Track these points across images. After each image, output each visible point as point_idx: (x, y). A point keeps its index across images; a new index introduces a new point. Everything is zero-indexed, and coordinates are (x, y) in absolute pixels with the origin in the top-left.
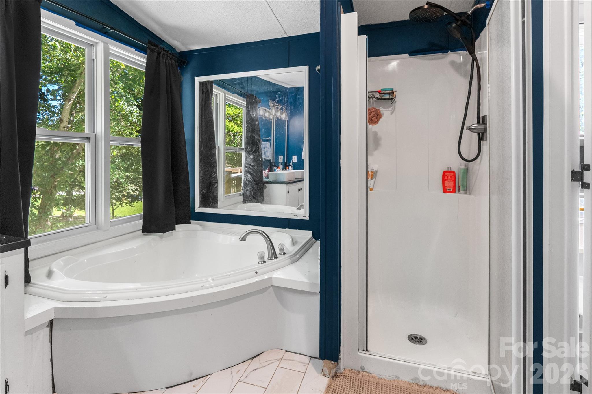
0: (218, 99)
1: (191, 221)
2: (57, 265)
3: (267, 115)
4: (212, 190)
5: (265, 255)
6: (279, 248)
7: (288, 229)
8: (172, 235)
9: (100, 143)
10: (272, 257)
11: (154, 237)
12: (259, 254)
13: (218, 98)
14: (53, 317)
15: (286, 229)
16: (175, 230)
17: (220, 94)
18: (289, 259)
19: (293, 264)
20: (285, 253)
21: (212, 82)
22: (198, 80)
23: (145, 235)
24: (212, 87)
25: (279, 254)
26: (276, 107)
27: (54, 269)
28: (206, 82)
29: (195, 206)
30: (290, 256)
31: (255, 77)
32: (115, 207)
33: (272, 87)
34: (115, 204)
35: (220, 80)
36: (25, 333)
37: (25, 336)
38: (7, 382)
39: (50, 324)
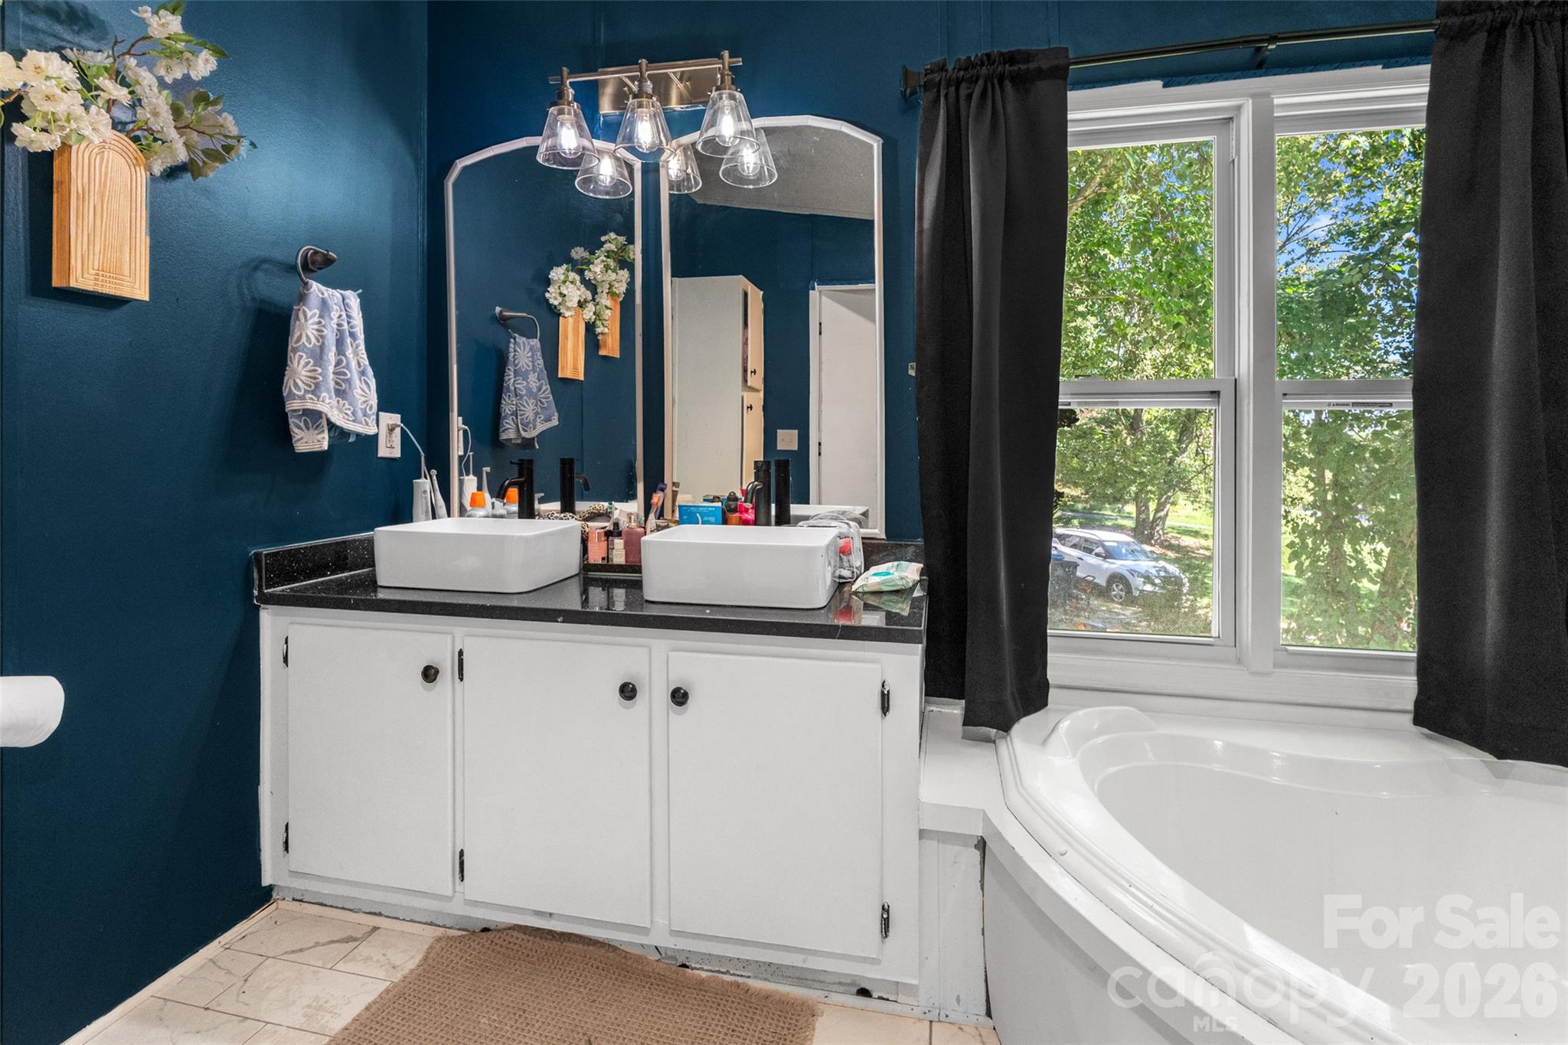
9: (1245, 405)
14: (981, 835)
36: (920, 830)
37: (921, 838)
38: (885, 909)
39: (982, 845)
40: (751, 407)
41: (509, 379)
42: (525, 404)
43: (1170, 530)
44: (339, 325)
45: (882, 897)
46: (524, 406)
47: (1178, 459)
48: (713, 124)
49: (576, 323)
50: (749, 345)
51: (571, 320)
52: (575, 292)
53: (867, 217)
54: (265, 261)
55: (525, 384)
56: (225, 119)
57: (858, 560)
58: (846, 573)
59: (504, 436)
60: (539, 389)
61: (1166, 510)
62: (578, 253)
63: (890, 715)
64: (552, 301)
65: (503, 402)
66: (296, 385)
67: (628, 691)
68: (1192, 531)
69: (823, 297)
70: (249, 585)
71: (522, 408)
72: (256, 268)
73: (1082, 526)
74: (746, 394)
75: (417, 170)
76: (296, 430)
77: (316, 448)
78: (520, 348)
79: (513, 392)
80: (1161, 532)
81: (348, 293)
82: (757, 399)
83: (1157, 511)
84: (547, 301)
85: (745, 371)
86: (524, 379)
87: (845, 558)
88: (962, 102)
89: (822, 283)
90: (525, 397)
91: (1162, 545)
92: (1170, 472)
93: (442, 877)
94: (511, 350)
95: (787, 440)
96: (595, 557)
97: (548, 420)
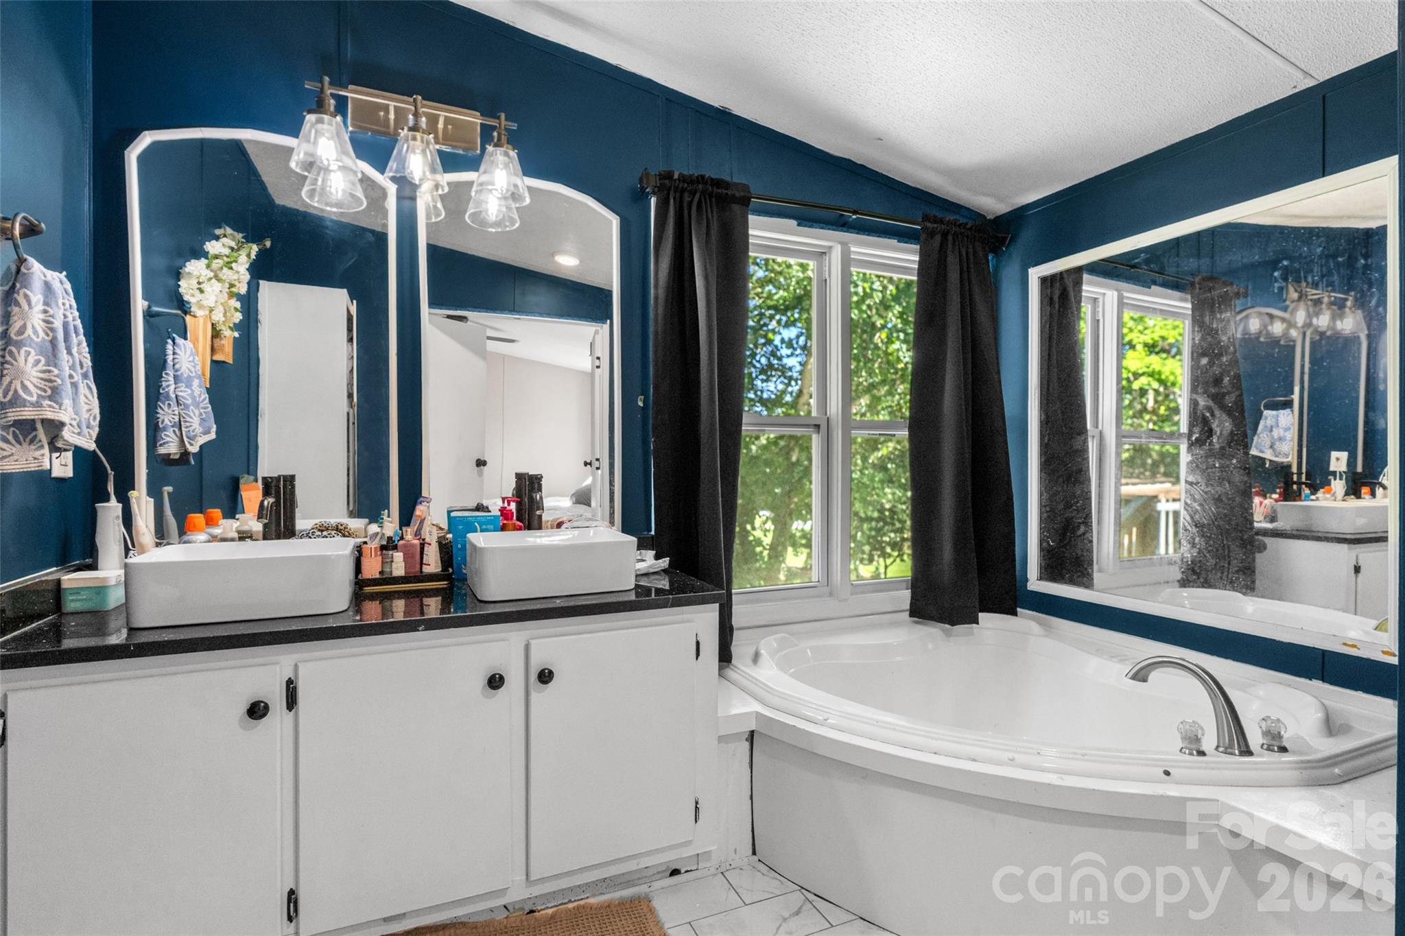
0: (1100, 309)
1: (1018, 609)
2: (768, 644)
3: (1277, 328)
4: (1070, 541)
5: (1203, 735)
6: (1261, 727)
7: (1317, 684)
8: (972, 634)
9: (835, 433)
10: (1231, 746)
11: (932, 632)
12: (1181, 726)
13: (1098, 307)
14: (754, 729)
15: (1310, 679)
16: (978, 624)
17: (1104, 294)
18: (1295, 769)
19: (1310, 788)
20: (1283, 749)
21: (1079, 271)
22: (1036, 274)
23: (916, 622)
24: (1078, 283)
25: (1262, 747)
26: (1311, 300)
27: (762, 651)
28: (1061, 273)
29: (1028, 576)
30: (1302, 762)
31: (1229, 226)
32: (889, 561)
33: (1256, 250)
34: (890, 555)
35: (1102, 260)
36: (719, 738)
37: (719, 745)
38: (697, 802)
39: (750, 737)
41: (168, 386)
42: (192, 414)
44: (65, 315)
45: (693, 793)
46: (191, 417)
49: (205, 324)
51: (201, 320)
55: (189, 391)
59: (161, 451)
60: (200, 397)
63: (700, 658)
64: (183, 295)
65: (159, 410)
66: (24, 387)
67: (496, 682)
71: (188, 419)
77: (32, 467)
78: (181, 350)
79: (175, 400)
81: (61, 276)
86: (187, 387)
88: (685, 205)
90: (191, 407)
94: (169, 352)
96: (372, 568)
97: (207, 432)
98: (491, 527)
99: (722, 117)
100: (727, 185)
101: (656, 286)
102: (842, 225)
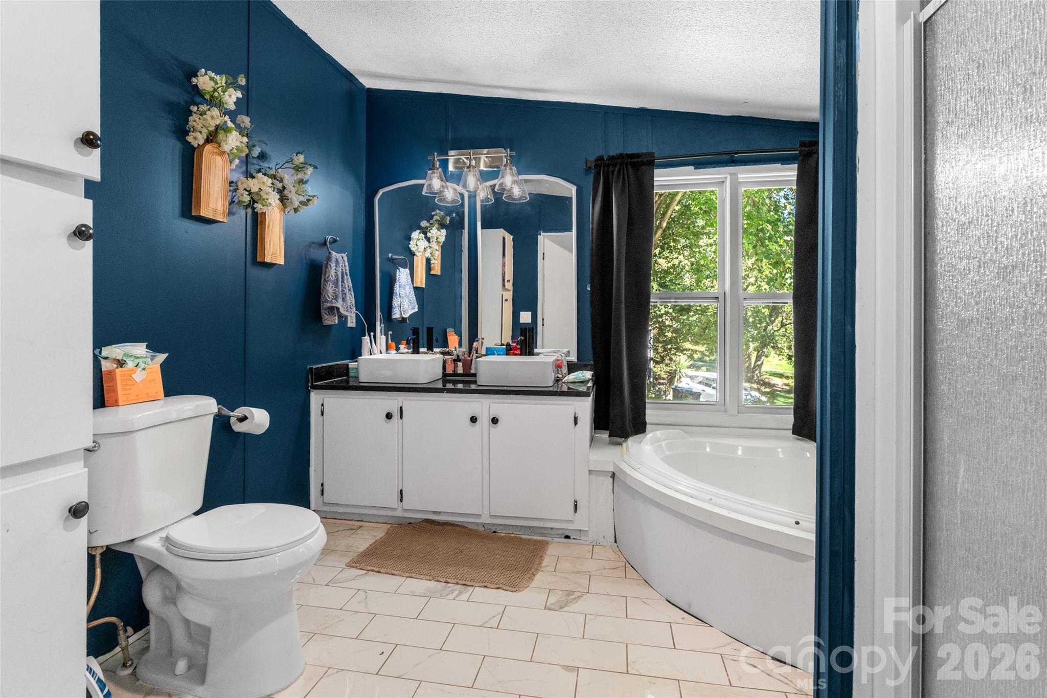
9: (727, 303)
14: (612, 471)
23: (797, 439)
36: (589, 471)
37: (589, 474)
38: (576, 502)
39: (613, 475)
40: (507, 300)
41: (397, 289)
42: (404, 301)
43: (764, 373)
44: (342, 270)
45: (574, 497)
47: (770, 328)
48: (503, 177)
49: (422, 258)
50: (506, 266)
51: (420, 257)
52: (423, 244)
53: (570, 196)
54: (313, 243)
55: (404, 291)
56: (307, 188)
57: (565, 370)
58: (560, 376)
59: (394, 317)
60: (410, 293)
61: (761, 360)
62: (424, 224)
63: (578, 425)
64: (412, 249)
65: (394, 300)
66: (328, 296)
67: (474, 420)
68: (779, 374)
69: (545, 239)
70: (308, 382)
71: (402, 303)
72: (310, 247)
73: (708, 370)
74: (504, 293)
75: (362, 193)
76: (325, 315)
77: (333, 323)
78: (401, 274)
79: (399, 295)
80: (758, 375)
81: (343, 255)
82: (509, 295)
83: (757, 361)
84: (409, 249)
85: (504, 280)
86: (403, 289)
87: (559, 369)
88: (610, 173)
89: (545, 231)
90: (404, 298)
91: (758, 383)
92: (764, 336)
93: (394, 502)
94: (397, 275)
95: (525, 317)
96: (449, 370)
97: (413, 309)
98: (502, 353)
99: (643, 111)
100: (637, 156)
101: (592, 223)
102: (733, 162)
